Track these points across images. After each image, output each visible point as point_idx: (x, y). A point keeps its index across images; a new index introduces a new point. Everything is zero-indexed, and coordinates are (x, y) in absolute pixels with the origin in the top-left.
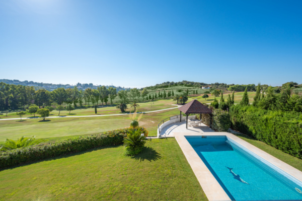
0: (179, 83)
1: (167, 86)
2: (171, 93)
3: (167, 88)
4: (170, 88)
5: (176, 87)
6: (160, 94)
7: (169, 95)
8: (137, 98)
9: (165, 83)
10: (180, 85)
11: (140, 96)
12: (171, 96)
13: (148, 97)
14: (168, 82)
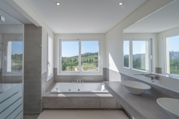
0: (95, 53)
1: (88, 56)
2: (91, 60)
3: (88, 57)
4: (90, 57)
5: (93, 56)
6: (85, 61)
7: (90, 61)
8: (70, 63)
9: (86, 53)
10: (96, 55)
11: (72, 62)
12: (92, 62)
13: (77, 62)
14: (88, 53)
